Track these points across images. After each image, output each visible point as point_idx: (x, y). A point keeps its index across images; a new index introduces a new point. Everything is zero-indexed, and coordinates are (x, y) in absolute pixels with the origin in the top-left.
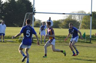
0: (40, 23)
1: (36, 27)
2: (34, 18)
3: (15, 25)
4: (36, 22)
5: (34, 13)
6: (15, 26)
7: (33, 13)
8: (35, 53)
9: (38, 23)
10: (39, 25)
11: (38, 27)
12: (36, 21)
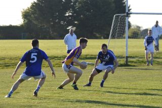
0: (139, 30)
1: (133, 38)
2: (129, 22)
3: (98, 35)
4: (133, 29)
5: (128, 14)
6: (96, 38)
7: (125, 14)
8: (132, 83)
9: (135, 30)
10: (138, 34)
11: (135, 38)
12: (132, 27)
